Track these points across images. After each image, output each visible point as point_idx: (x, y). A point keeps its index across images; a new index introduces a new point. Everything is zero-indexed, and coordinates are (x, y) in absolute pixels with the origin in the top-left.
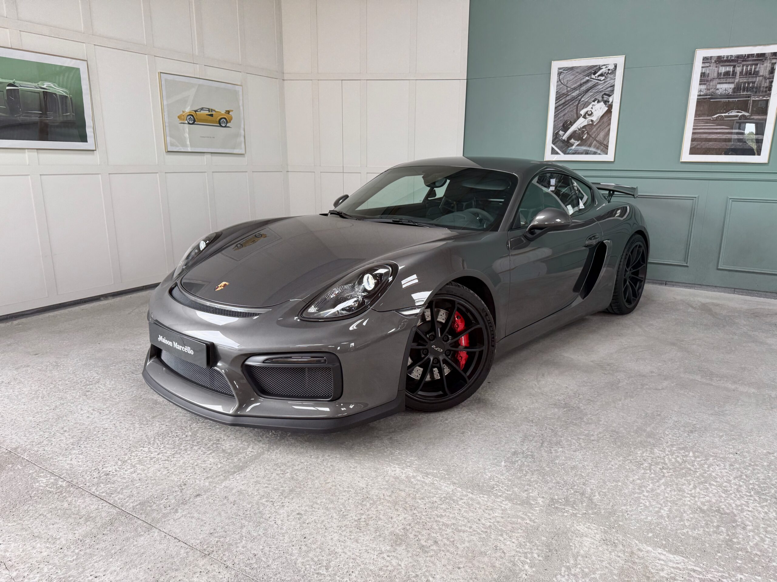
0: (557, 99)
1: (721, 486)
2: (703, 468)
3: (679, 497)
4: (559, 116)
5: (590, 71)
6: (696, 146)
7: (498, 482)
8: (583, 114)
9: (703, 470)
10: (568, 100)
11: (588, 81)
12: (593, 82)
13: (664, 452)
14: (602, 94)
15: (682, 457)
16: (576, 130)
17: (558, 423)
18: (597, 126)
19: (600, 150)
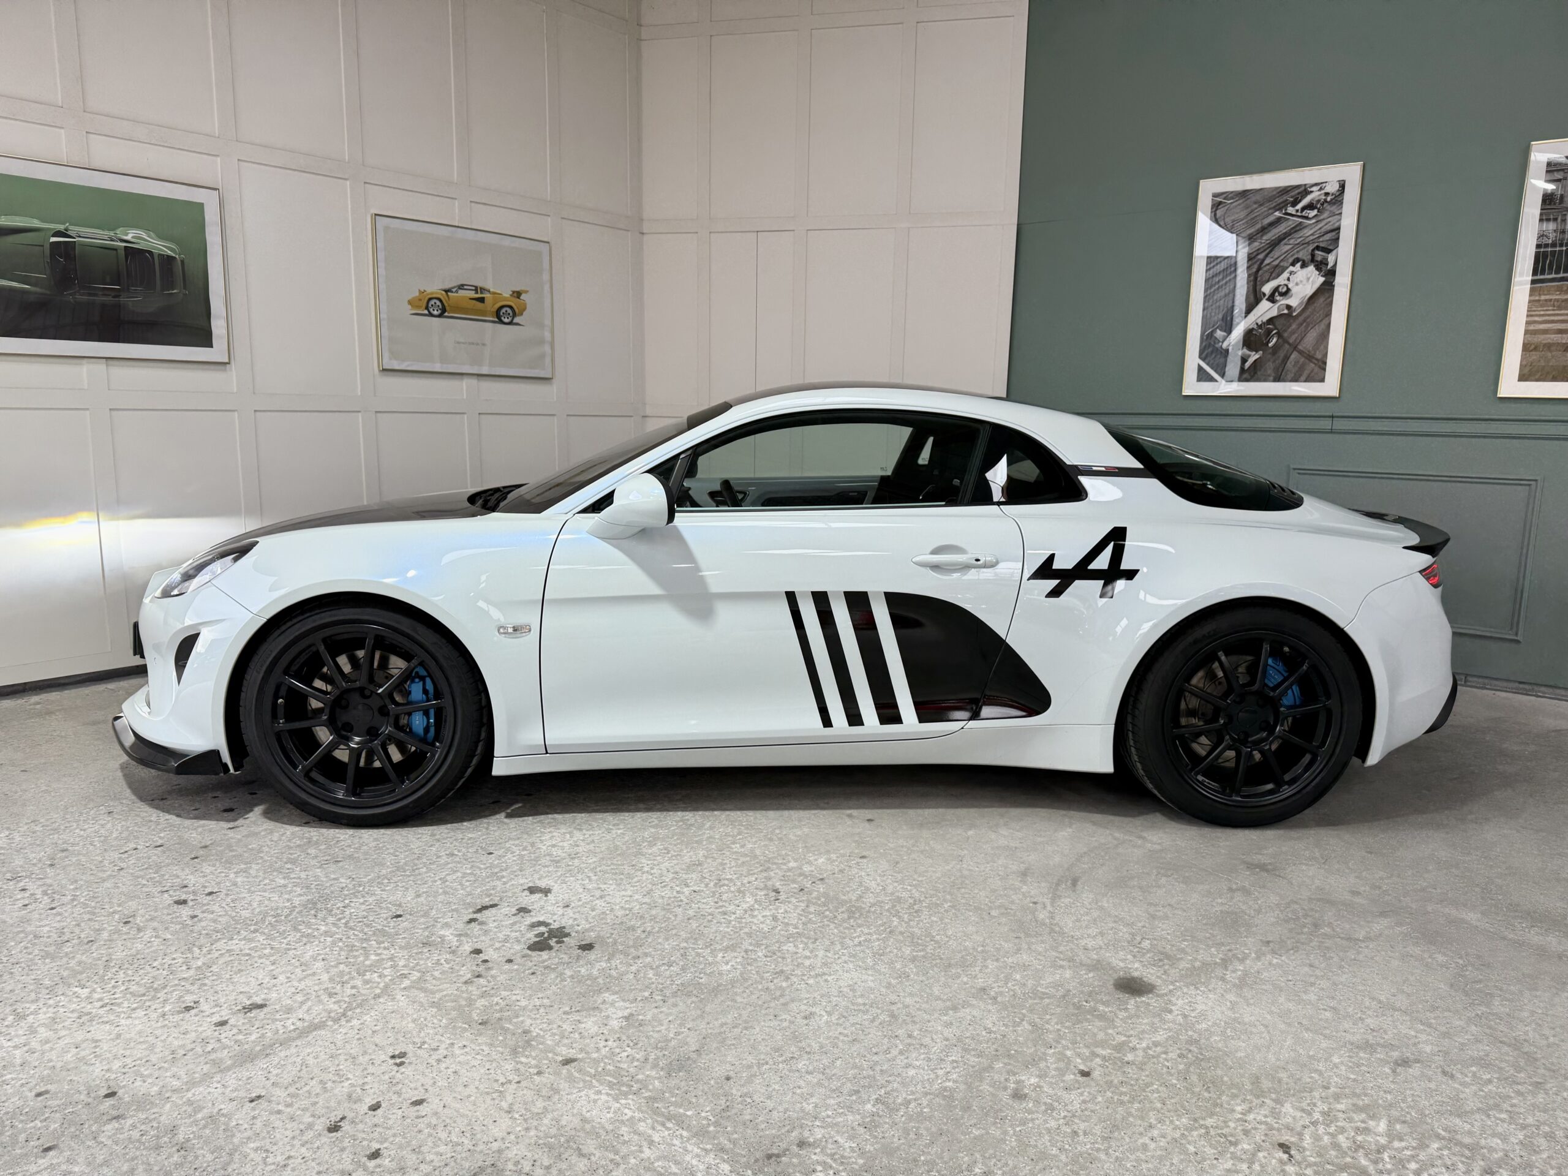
4: (1215, 297)
5: (1285, 198)
6: (1533, 360)
7: (832, 1155)
8: (1268, 292)
11: (1279, 221)
12: (1290, 223)
13: (1310, 1114)
14: (1311, 247)
15: (1353, 1134)
16: (1253, 329)
17: (1059, 1010)
18: (1301, 319)
19: (1306, 372)
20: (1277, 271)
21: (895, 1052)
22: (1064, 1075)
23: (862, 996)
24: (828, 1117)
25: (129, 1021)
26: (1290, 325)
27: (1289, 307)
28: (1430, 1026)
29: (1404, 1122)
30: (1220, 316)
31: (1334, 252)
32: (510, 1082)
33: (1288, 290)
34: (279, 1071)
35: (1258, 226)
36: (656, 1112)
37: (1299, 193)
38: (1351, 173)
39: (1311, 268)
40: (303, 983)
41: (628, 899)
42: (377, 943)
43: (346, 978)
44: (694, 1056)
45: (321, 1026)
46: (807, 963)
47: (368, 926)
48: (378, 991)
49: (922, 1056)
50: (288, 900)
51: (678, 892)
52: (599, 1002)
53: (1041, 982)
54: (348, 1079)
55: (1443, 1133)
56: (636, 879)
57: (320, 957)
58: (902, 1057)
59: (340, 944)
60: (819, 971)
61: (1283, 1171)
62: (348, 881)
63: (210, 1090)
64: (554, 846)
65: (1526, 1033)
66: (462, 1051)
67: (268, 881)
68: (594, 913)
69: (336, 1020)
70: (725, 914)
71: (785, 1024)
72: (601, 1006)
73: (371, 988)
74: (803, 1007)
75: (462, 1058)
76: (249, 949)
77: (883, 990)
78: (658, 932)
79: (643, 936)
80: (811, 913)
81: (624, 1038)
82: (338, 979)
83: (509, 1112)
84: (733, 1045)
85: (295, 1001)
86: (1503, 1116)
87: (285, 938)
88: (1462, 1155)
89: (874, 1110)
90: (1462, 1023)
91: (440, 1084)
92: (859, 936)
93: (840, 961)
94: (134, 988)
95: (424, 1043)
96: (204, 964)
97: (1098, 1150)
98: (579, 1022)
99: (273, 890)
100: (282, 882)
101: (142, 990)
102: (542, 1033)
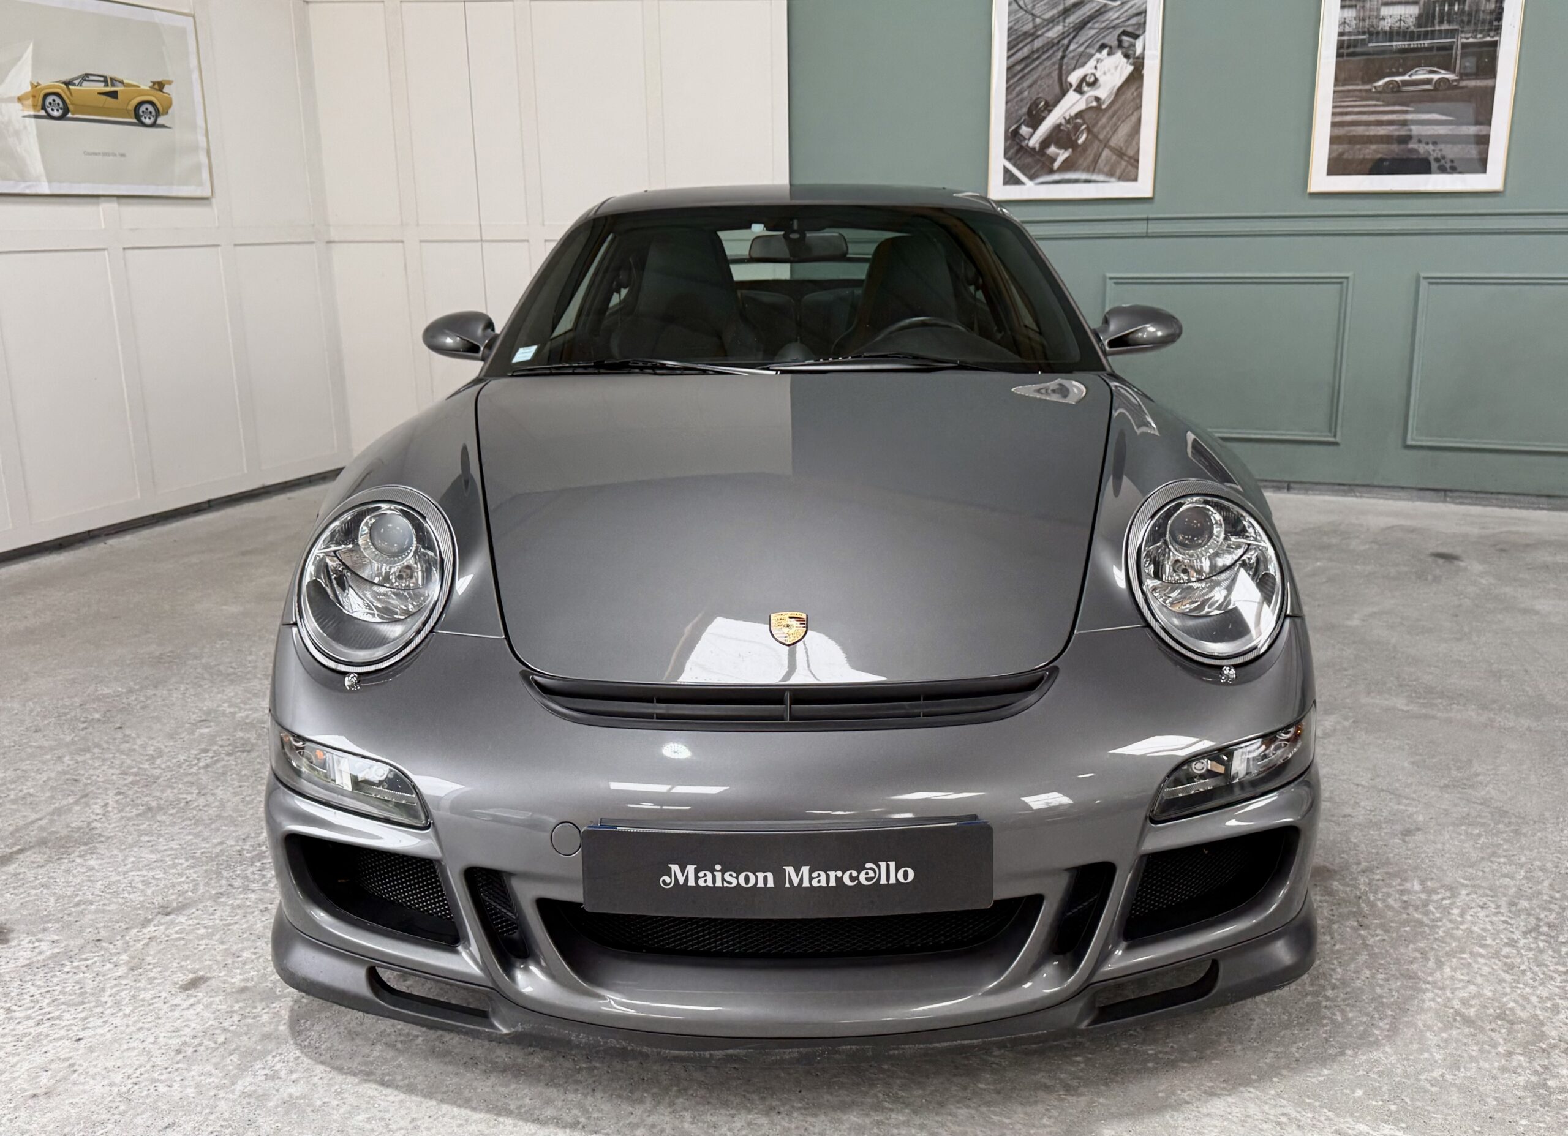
0: (1011, 45)
1: (1497, 955)
2: (1451, 917)
3: (1409, 993)
4: (1018, 89)
6: (1340, 154)
8: (1075, 84)
9: (1451, 921)
10: (1038, 50)
11: (1082, 2)
12: (1095, 4)
14: (1117, 32)
16: (1060, 125)
18: (1110, 112)
19: (1118, 172)
20: (1083, 58)
26: (1099, 120)
27: (1097, 99)
30: (1025, 110)
31: (1142, 38)
33: (1096, 80)
35: (1061, 7)
39: (1119, 55)
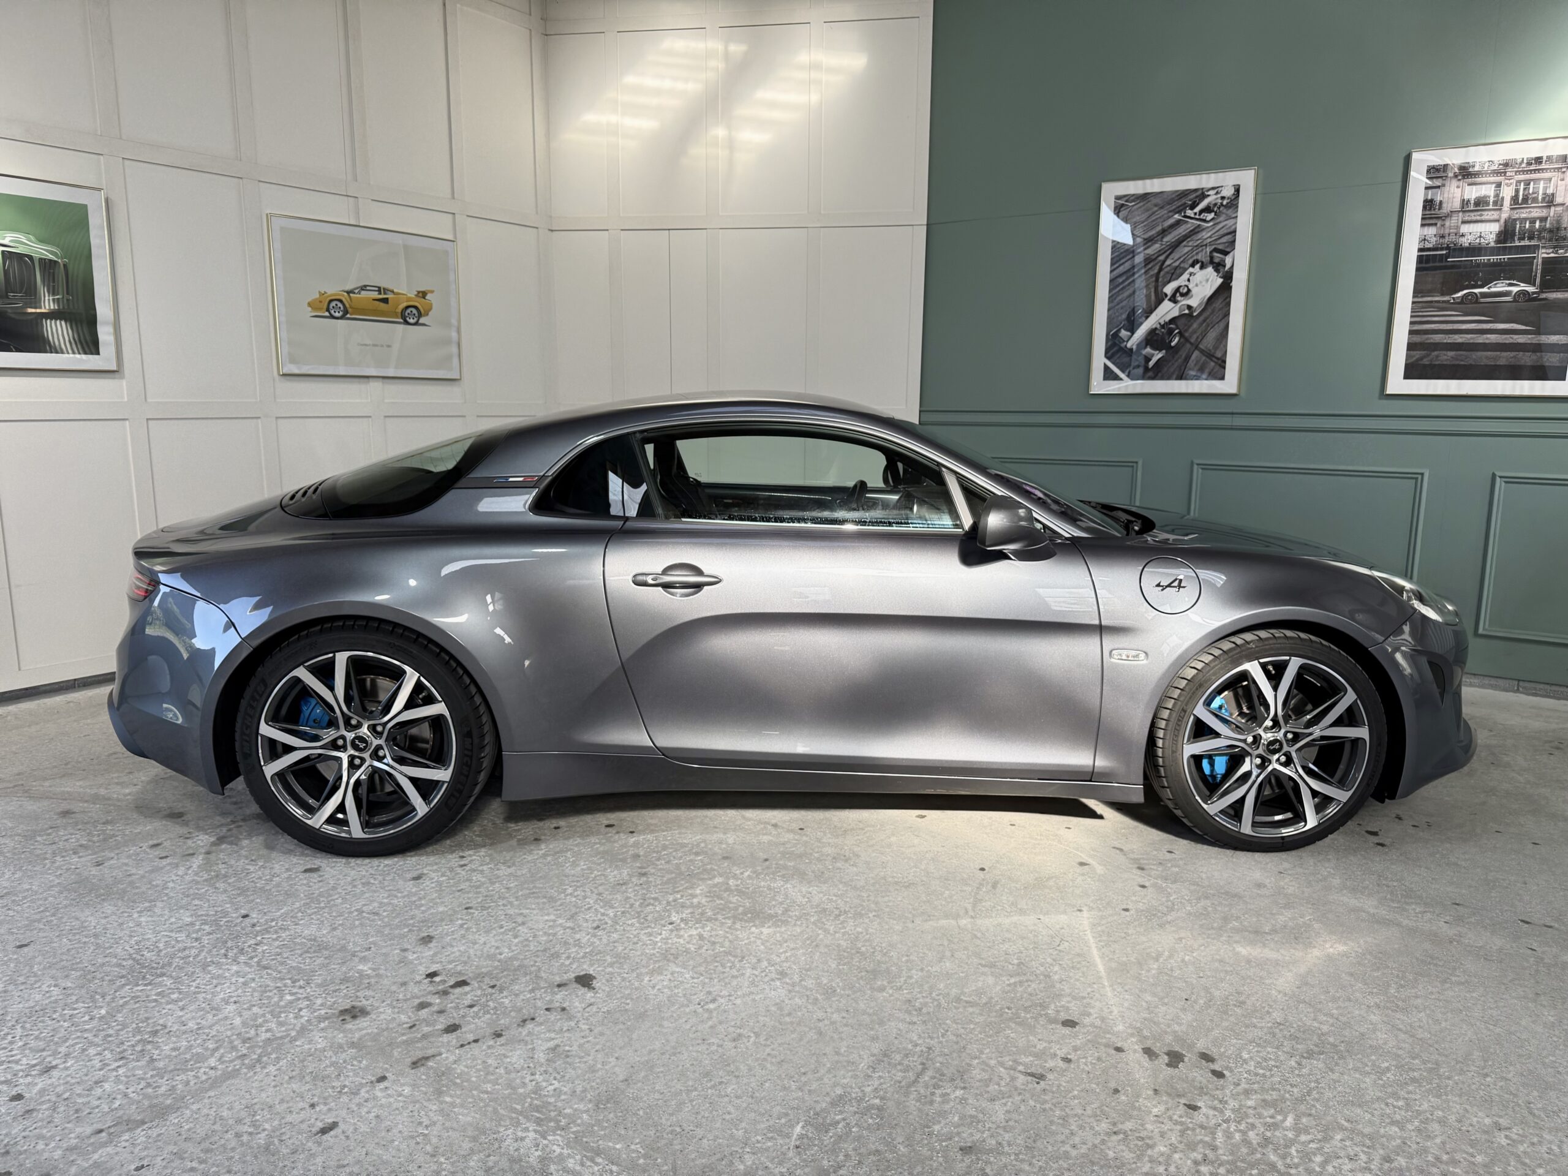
0: (1114, 262)
4: (1120, 298)
5: (1183, 201)
6: (1418, 360)
8: (1169, 293)
10: (1138, 265)
11: (1178, 223)
12: (1189, 225)
13: (1221, 1112)
14: (1208, 250)
15: (1262, 1130)
16: (1156, 329)
17: (981, 1019)
18: (1201, 318)
19: (1207, 371)
20: (1178, 271)
21: (822, 1071)
22: (988, 1086)
23: (789, 1014)
24: (758, 1142)
25: (29, 1079)
26: (1191, 325)
27: (1189, 307)
28: (1332, 1016)
29: (1310, 1115)
30: (1124, 316)
31: (1231, 254)
32: (434, 1123)
33: (1189, 291)
34: (192, 1125)
35: (1159, 228)
36: (586, 1147)
37: (1197, 197)
38: (1247, 178)
39: (1210, 269)
40: (215, 1028)
41: (551, 923)
42: (293, 982)
43: (260, 1020)
44: (622, 1086)
45: (235, 1073)
46: (734, 983)
47: (282, 964)
48: (293, 1033)
49: (850, 1074)
50: (197, 939)
51: (603, 914)
52: (524, 1033)
53: (966, 990)
54: (264, 1130)
55: (1346, 1124)
56: (559, 903)
57: (232, 1000)
58: (830, 1076)
59: (253, 985)
60: (745, 990)
61: (1198, 1171)
62: (260, 916)
63: (118, 1149)
64: (474, 870)
65: (1420, 1020)
66: (384, 1094)
67: (173, 920)
68: (516, 940)
69: (252, 1067)
70: (650, 935)
71: (714, 1048)
72: (527, 1038)
73: (287, 1030)
74: (731, 1029)
75: (384, 1101)
76: (158, 994)
77: (810, 1007)
78: (583, 957)
79: (567, 962)
80: (737, 930)
81: (550, 1070)
82: (252, 1023)
83: (433, 1156)
84: (662, 1072)
85: (207, 1049)
86: (1401, 1103)
87: (194, 981)
88: (1364, 1145)
89: (804, 1132)
90: (1362, 1012)
91: (361, 1130)
92: (786, 952)
93: (767, 979)
94: (33, 1044)
95: (345, 1086)
96: (107, 1012)
97: (1022, 1161)
98: (506, 1056)
99: (180, 930)
100: (189, 919)
101: (41, 1044)
102: (466, 1070)
